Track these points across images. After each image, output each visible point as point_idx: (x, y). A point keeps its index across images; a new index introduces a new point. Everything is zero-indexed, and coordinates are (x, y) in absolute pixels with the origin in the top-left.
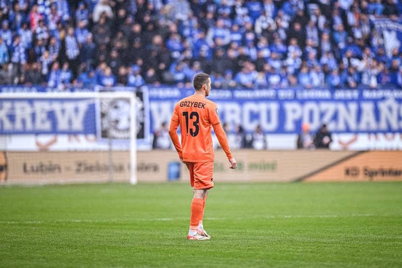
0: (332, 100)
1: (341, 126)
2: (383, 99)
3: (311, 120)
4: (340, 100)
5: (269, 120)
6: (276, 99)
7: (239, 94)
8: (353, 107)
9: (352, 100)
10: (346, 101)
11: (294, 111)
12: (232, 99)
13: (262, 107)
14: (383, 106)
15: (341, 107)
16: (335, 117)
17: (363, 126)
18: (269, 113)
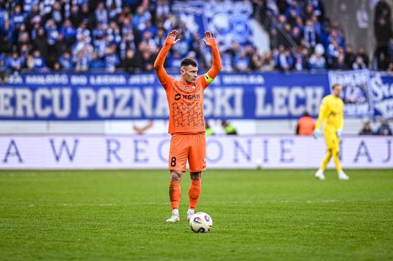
0: (127, 85)
1: (137, 112)
3: (105, 106)
4: (135, 86)
5: (62, 106)
6: (69, 85)
7: (30, 80)
8: (149, 92)
9: (148, 85)
10: (141, 87)
11: (88, 97)
12: (24, 85)
13: (56, 92)
15: (137, 93)
16: (130, 103)
17: (159, 112)
18: (61, 99)
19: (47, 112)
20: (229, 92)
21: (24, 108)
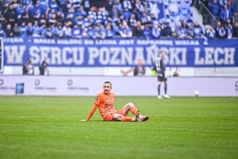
0: (117, 46)
1: (123, 62)
2: (149, 45)
3: (104, 58)
4: (122, 46)
5: (78, 58)
6: (83, 45)
7: (60, 42)
8: (131, 50)
9: (130, 46)
10: (126, 47)
11: (94, 53)
12: (56, 45)
13: (75, 50)
14: (148, 49)
15: (123, 50)
16: (119, 57)
17: (136, 62)
18: (78, 53)
19: (69, 61)
20: (178, 50)
21: (56, 59)
